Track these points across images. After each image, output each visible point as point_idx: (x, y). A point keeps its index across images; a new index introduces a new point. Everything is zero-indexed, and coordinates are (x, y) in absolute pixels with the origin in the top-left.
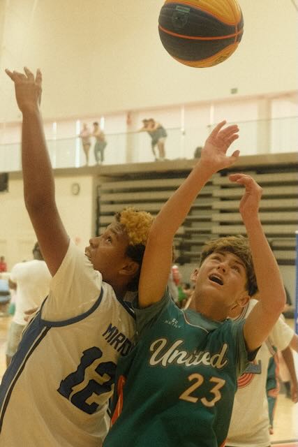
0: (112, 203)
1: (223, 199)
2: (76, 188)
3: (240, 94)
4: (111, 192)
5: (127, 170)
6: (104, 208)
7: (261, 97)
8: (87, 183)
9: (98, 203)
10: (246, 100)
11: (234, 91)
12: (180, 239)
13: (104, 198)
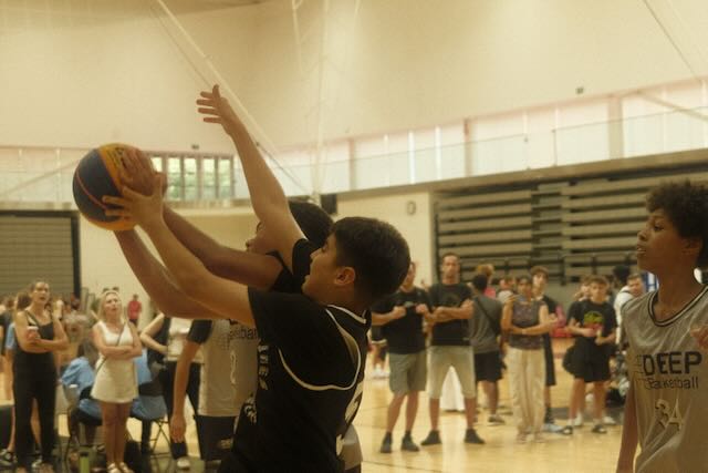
0: (452, 221)
1: (574, 211)
2: (411, 207)
3: (587, 93)
4: (451, 209)
5: (467, 184)
6: (444, 228)
7: (610, 96)
8: (423, 201)
9: (436, 222)
10: (594, 100)
11: (580, 91)
12: (528, 257)
13: (443, 216)
